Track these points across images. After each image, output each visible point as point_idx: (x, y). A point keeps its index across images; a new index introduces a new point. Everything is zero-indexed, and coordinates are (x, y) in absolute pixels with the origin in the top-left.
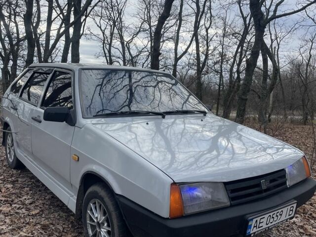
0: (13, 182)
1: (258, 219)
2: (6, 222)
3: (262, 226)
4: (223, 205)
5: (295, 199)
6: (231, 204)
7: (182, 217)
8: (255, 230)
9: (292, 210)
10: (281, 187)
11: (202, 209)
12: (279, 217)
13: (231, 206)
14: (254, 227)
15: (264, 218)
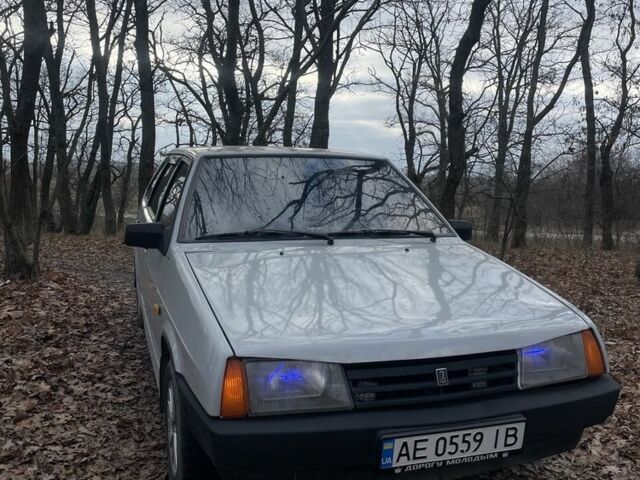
0: (123, 350)
1: (411, 441)
2: (68, 409)
3: (425, 457)
4: (336, 406)
5: (524, 413)
6: (355, 406)
7: (246, 418)
8: (404, 461)
9: (514, 436)
10: (497, 388)
11: (288, 408)
12: (474, 445)
13: (356, 410)
14: (401, 455)
15: (426, 440)
